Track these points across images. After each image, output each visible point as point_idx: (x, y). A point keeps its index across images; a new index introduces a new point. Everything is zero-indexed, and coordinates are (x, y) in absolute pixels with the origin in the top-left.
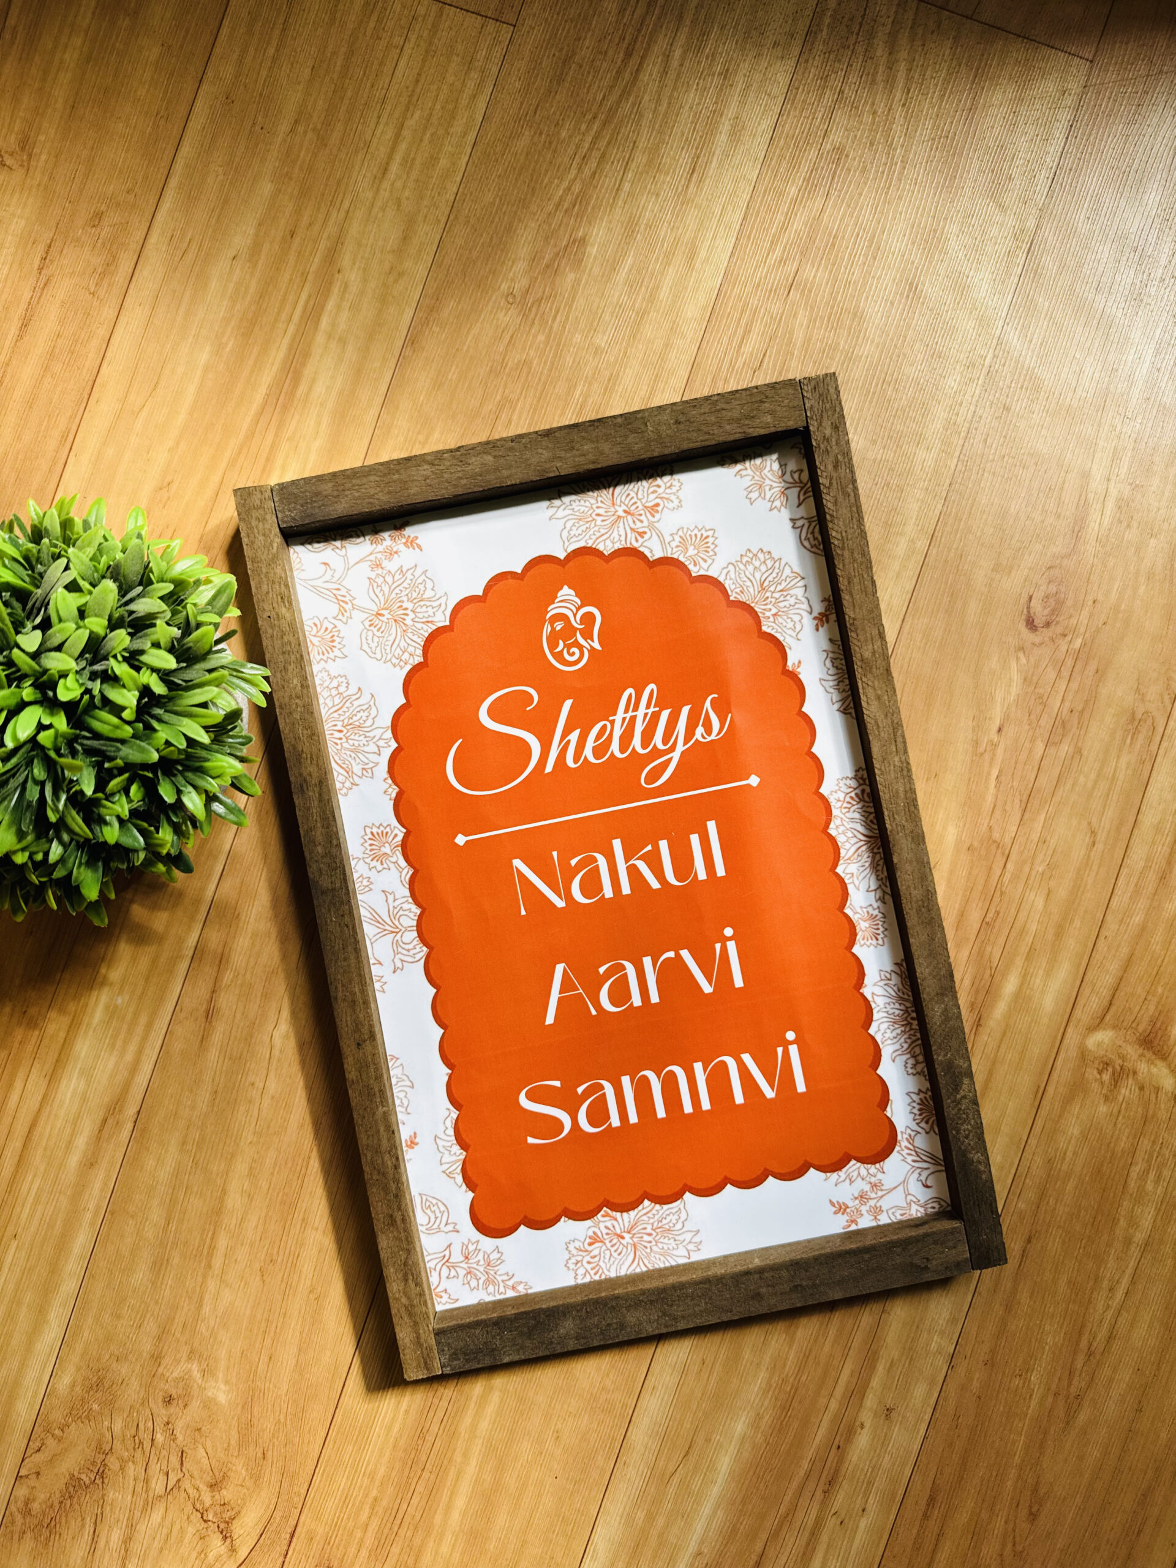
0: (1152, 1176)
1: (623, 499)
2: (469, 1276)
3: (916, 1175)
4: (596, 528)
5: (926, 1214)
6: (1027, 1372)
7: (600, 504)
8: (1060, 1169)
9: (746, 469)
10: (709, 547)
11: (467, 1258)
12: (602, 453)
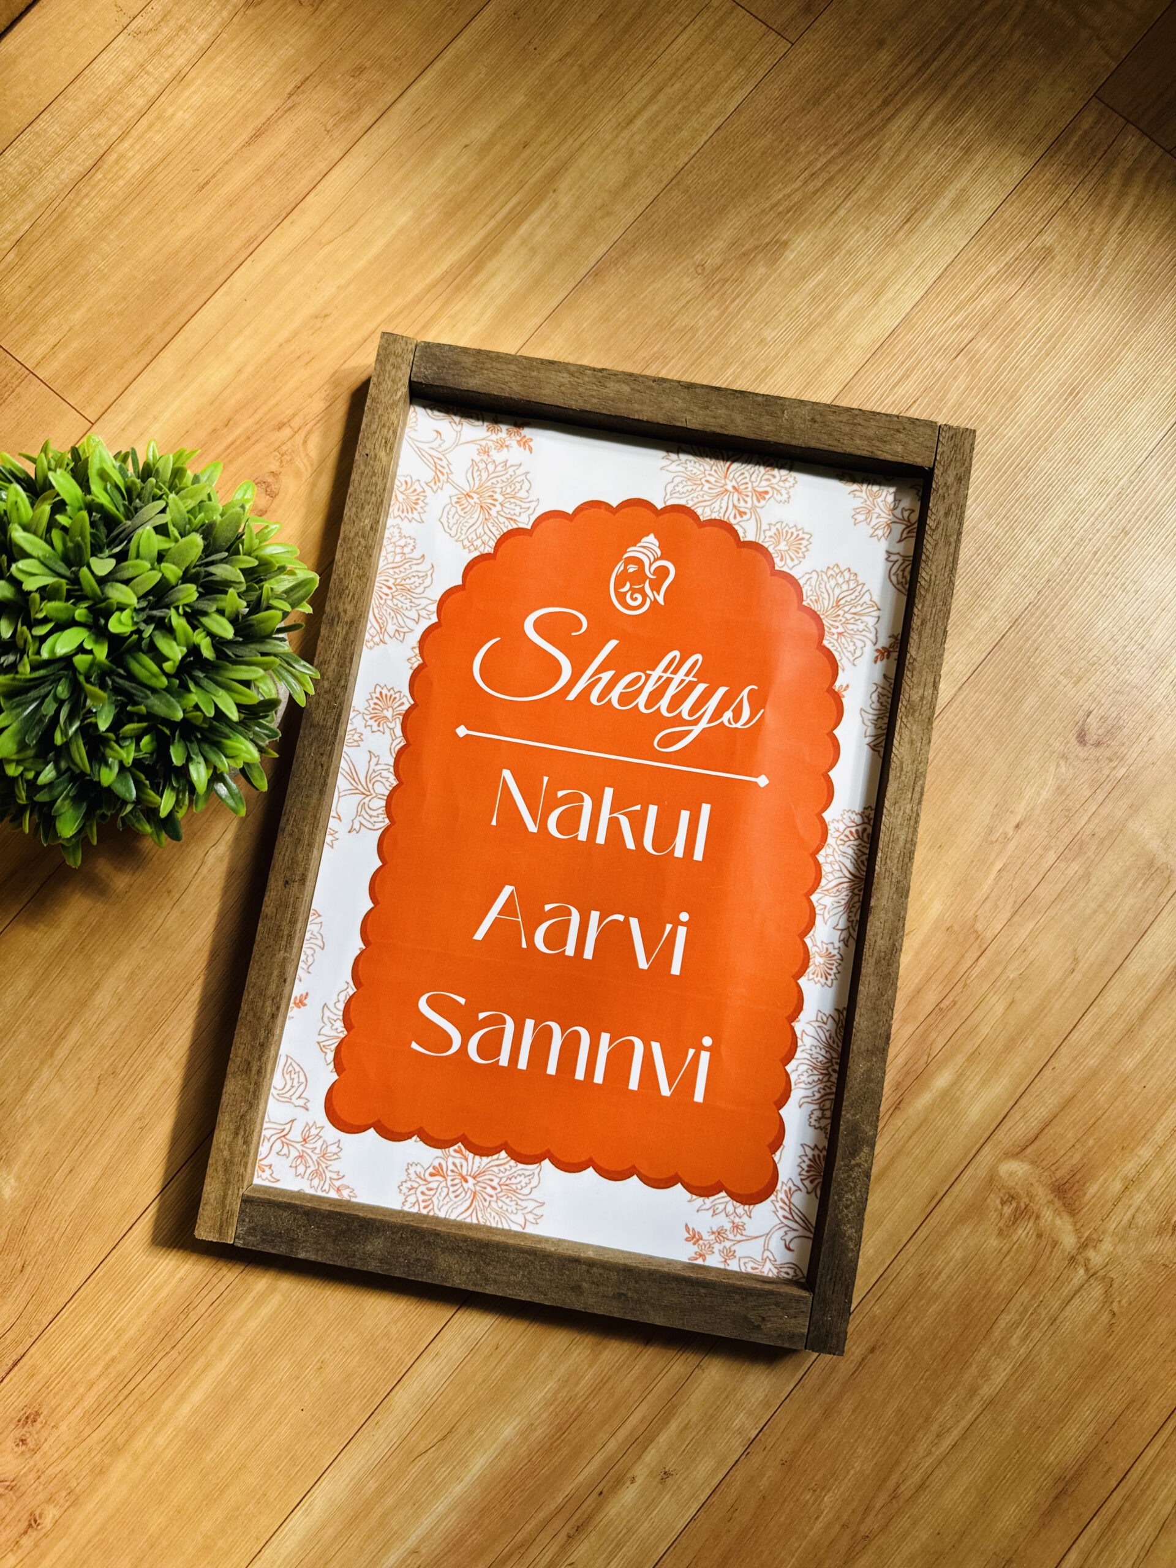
0: (1020, 1332)
1: (736, 476)
2: (300, 1160)
3: (782, 1232)
4: (701, 493)
5: (778, 1277)
6: (823, 1489)
7: (713, 473)
8: (929, 1287)
9: (862, 491)
10: (800, 549)
11: (305, 1140)
12: (732, 421)
